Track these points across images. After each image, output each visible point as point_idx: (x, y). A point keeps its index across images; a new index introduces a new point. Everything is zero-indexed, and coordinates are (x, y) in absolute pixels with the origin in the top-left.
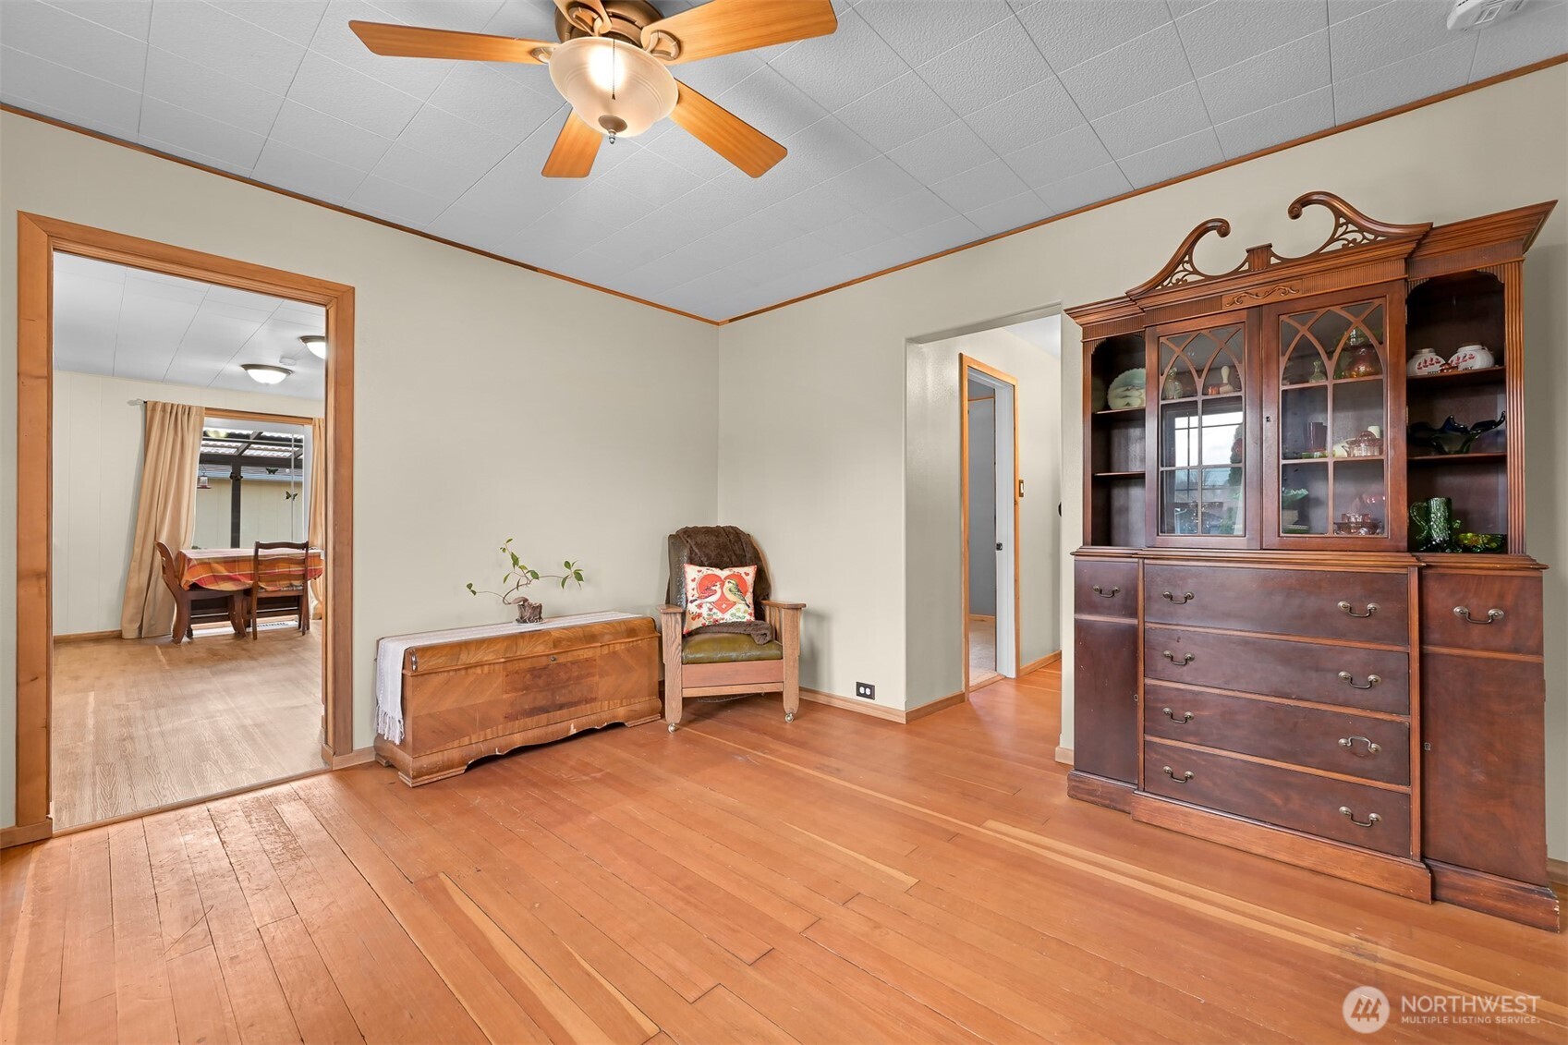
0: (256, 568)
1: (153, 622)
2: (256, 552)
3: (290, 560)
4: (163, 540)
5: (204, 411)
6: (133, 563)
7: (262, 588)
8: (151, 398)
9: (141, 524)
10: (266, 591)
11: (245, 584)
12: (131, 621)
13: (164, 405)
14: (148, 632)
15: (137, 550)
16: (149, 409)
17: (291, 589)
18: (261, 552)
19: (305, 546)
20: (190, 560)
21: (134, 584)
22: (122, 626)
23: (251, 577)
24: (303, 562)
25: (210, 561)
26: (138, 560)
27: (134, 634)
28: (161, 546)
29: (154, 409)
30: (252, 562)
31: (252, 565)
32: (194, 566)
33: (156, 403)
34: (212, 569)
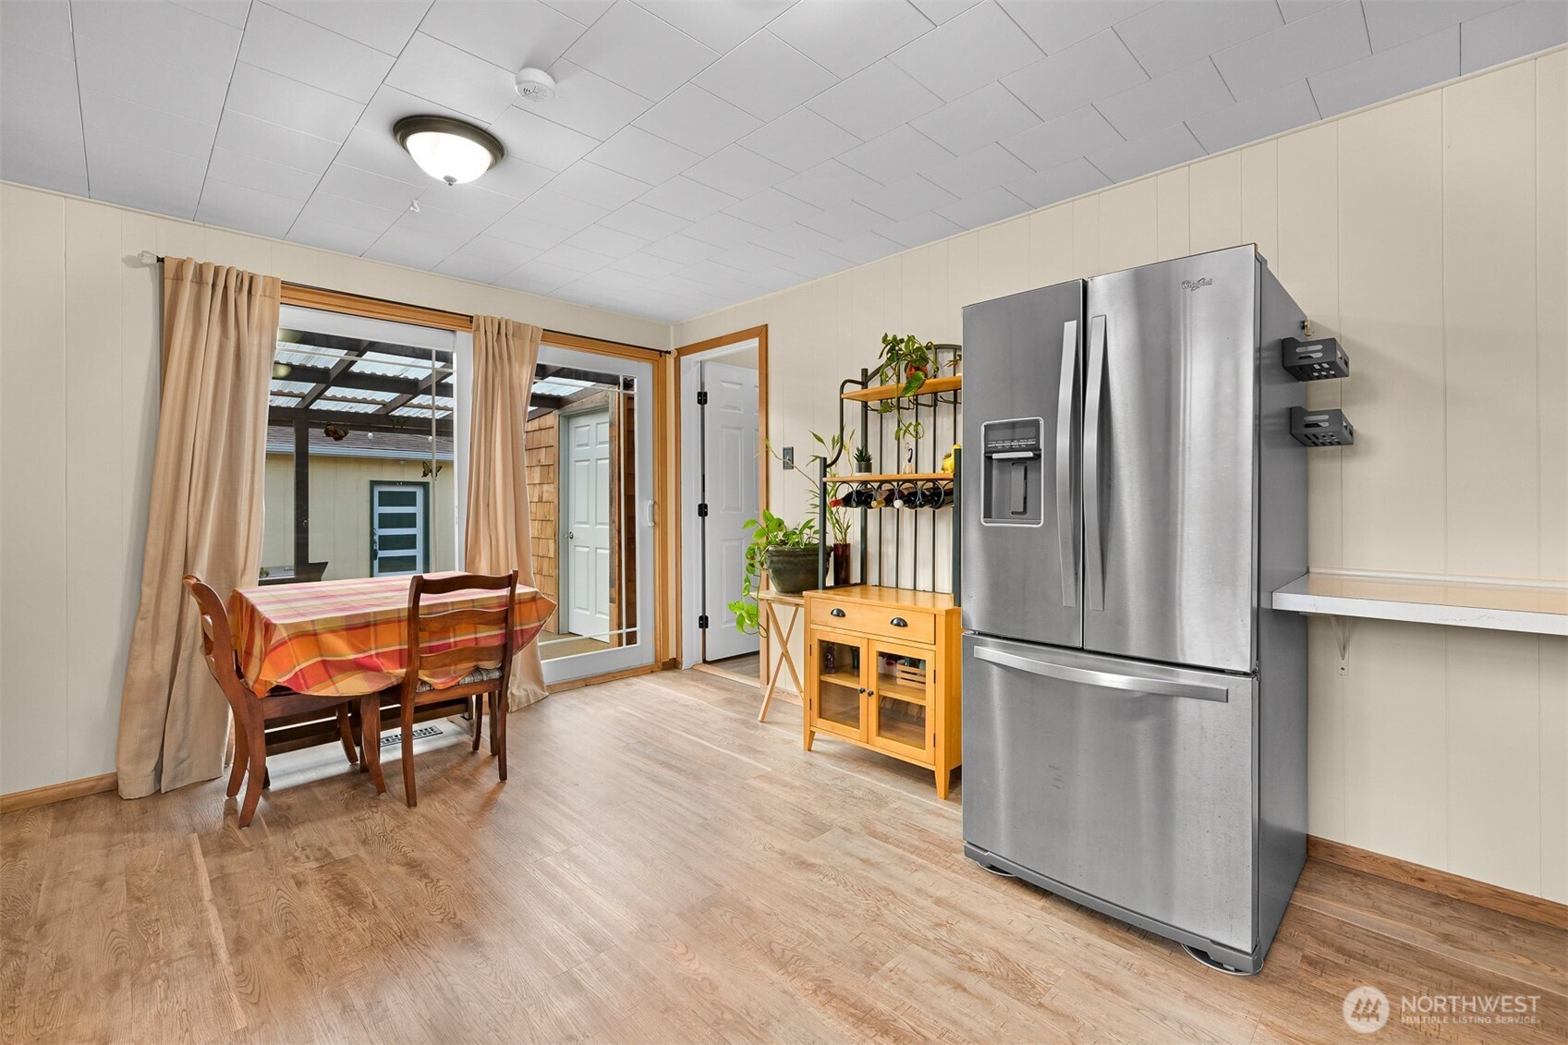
0: (414, 639)
1: (183, 754)
2: (416, 599)
3: (473, 616)
4: (201, 574)
5: (279, 291)
6: (140, 623)
7: (424, 683)
8: (173, 252)
9: (156, 534)
10: (432, 690)
11: (388, 676)
12: (139, 757)
13: (200, 269)
14: (174, 779)
15: (149, 592)
16: (167, 273)
17: (478, 678)
18: (426, 599)
19: (510, 581)
20: (268, 627)
21: (142, 672)
22: (118, 768)
23: (405, 658)
24: (505, 617)
25: (318, 628)
26: (151, 615)
27: (144, 788)
28: (200, 591)
29: (178, 278)
30: (404, 625)
31: (405, 633)
32: (282, 643)
33: (181, 264)
34: (320, 648)
